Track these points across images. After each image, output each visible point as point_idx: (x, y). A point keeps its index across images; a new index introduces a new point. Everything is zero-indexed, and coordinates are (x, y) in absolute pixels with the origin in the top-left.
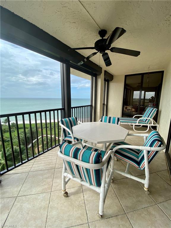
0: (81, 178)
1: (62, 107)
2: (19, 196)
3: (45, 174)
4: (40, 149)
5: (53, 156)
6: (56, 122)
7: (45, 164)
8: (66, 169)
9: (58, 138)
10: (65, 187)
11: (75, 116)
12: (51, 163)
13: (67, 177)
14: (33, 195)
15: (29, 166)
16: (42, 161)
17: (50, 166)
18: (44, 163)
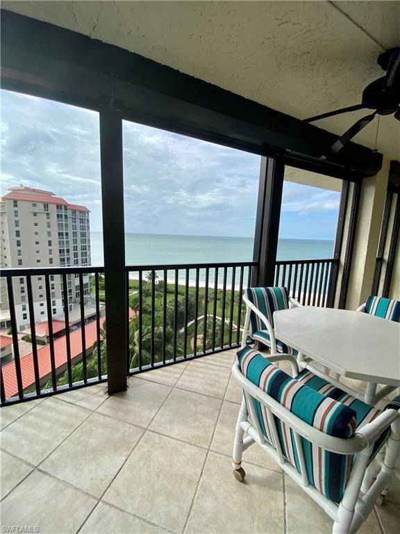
0: (284, 453)
1: (254, 259)
2: (150, 430)
3: (201, 404)
4: (199, 343)
5: (223, 369)
6: (237, 292)
7: (204, 381)
8: (248, 414)
9: (236, 327)
10: (239, 455)
11: (283, 285)
12: (217, 384)
13: (248, 435)
14: (173, 438)
15: (176, 376)
16: (199, 372)
17: (215, 389)
18: (203, 379)
